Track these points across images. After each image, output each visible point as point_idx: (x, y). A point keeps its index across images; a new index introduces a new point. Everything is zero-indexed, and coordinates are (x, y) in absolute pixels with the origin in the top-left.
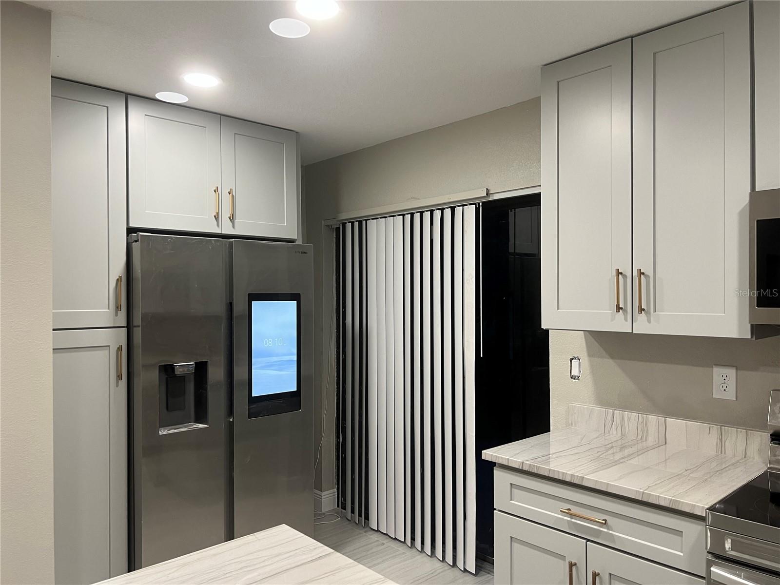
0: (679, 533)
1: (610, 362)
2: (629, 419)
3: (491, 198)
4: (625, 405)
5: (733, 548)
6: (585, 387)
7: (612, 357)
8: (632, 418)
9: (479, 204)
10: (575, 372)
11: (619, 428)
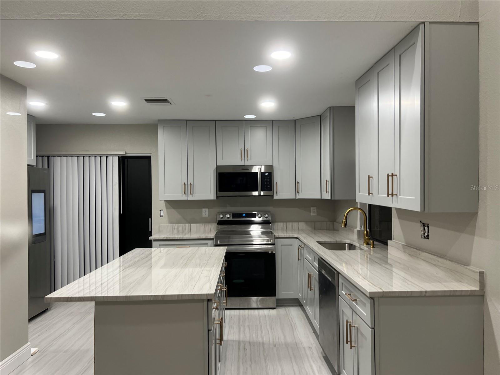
0: (207, 244)
1: (173, 210)
2: (180, 226)
3: (126, 155)
4: (178, 222)
5: (220, 242)
6: (165, 219)
7: (174, 208)
8: (181, 226)
9: (120, 156)
10: (162, 214)
11: (177, 229)
